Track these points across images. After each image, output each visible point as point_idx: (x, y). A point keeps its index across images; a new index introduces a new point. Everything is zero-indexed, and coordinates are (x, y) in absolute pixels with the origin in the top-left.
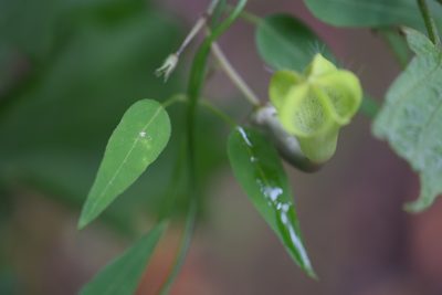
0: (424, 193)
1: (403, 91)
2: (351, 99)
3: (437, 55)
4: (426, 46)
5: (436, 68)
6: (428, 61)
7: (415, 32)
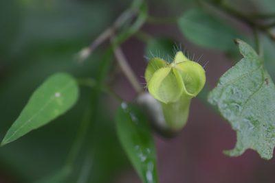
0: (238, 145)
1: (232, 77)
2: (199, 83)
3: (259, 61)
4: (251, 53)
5: (256, 69)
6: (251, 63)
7: (245, 43)
